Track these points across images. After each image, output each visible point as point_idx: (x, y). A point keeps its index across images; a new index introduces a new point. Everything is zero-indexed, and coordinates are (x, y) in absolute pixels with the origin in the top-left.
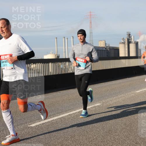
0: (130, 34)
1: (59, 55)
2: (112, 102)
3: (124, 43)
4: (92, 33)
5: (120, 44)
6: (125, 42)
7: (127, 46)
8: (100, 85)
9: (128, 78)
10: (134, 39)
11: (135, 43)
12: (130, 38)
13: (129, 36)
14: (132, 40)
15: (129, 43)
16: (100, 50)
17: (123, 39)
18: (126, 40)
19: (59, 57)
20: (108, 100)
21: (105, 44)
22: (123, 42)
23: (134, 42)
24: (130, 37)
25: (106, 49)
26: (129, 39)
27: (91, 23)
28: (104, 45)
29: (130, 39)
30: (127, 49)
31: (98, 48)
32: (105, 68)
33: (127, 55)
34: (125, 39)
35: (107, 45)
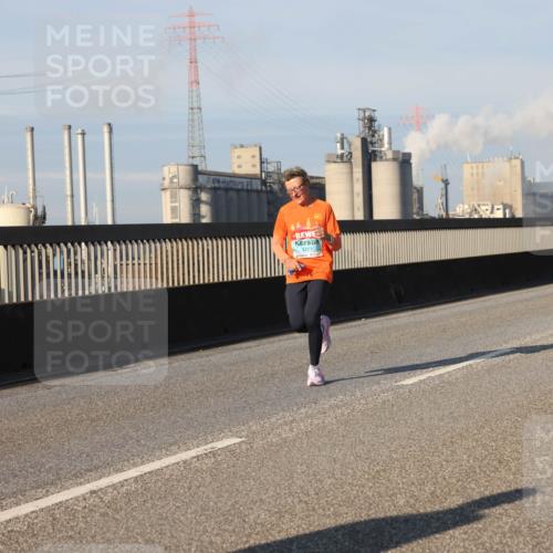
0: (372, 120)
1: (44, 208)
2: (291, 430)
3: (345, 159)
4: (200, 109)
5: (328, 161)
6: (350, 153)
7: (358, 173)
8: (236, 352)
9: (367, 317)
10: (390, 143)
11: (394, 159)
12: (373, 136)
13: (370, 128)
14: (382, 146)
15: (369, 157)
16: (238, 191)
17: (342, 139)
18: (357, 144)
19: (44, 217)
20: (273, 420)
21: (262, 163)
22: (342, 155)
23: (390, 155)
24: (375, 132)
25: (264, 183)
26: (369, 140)
27: (193, 61)
28: (254, 166)
29: (374, 140)
30: (359, 187)
31: (228, 179)
32: (258, 274)
33: (359, 216)
34: (351, 138)
35: (271, 168)
